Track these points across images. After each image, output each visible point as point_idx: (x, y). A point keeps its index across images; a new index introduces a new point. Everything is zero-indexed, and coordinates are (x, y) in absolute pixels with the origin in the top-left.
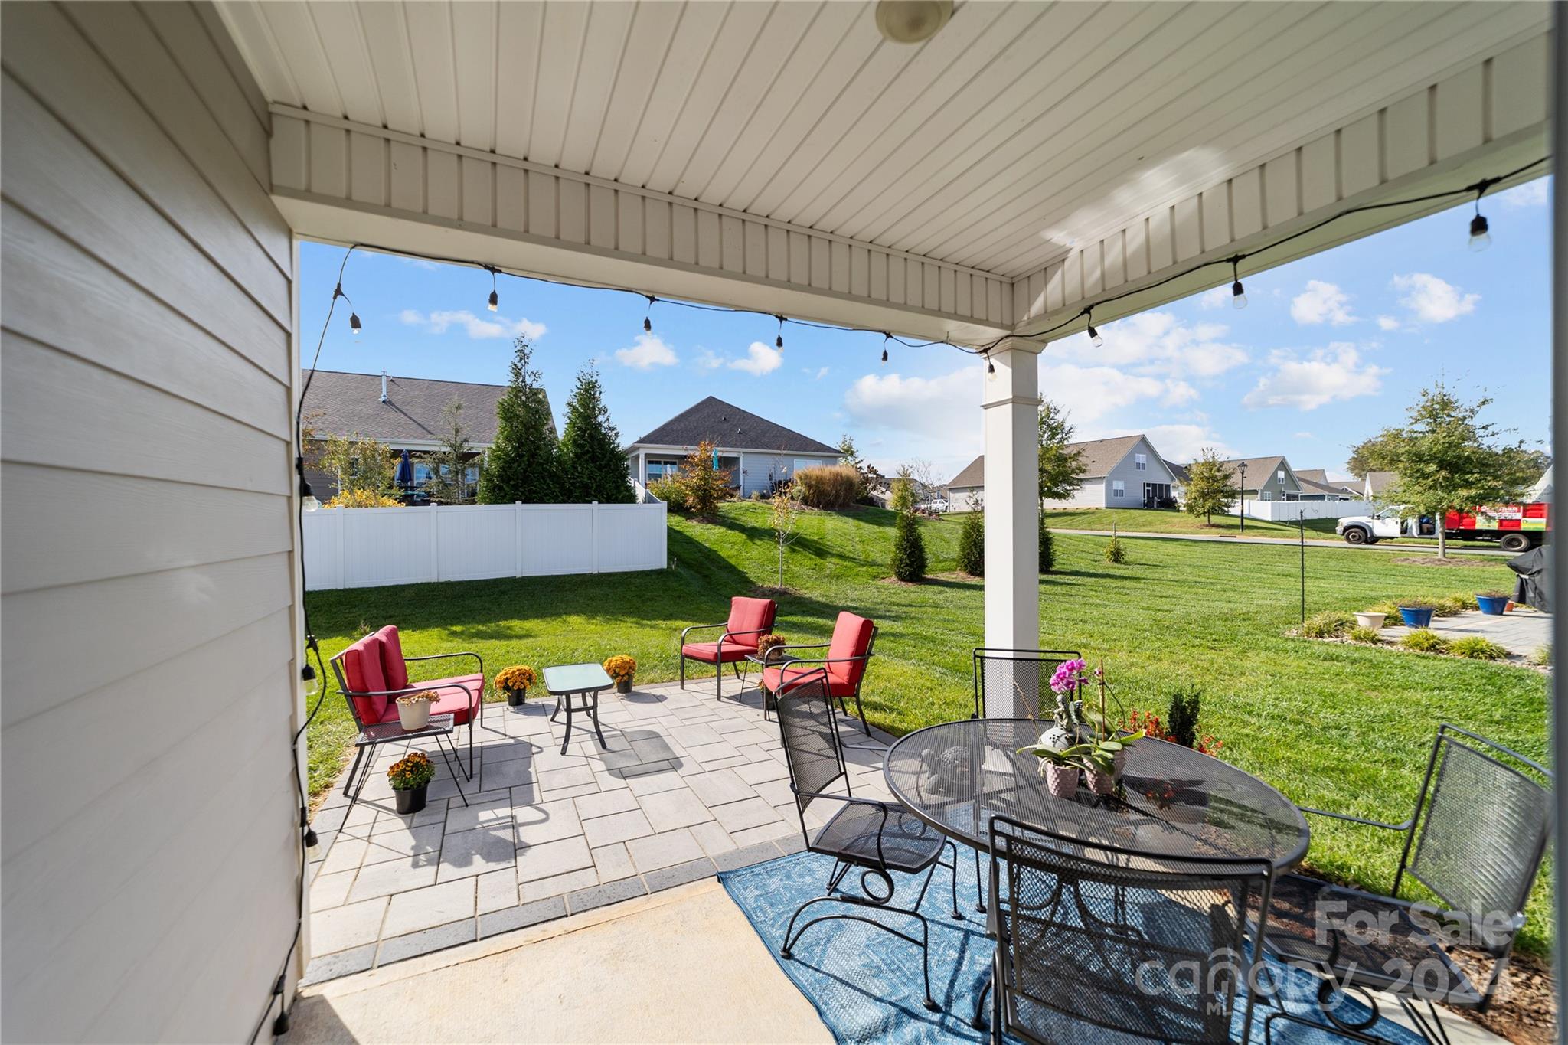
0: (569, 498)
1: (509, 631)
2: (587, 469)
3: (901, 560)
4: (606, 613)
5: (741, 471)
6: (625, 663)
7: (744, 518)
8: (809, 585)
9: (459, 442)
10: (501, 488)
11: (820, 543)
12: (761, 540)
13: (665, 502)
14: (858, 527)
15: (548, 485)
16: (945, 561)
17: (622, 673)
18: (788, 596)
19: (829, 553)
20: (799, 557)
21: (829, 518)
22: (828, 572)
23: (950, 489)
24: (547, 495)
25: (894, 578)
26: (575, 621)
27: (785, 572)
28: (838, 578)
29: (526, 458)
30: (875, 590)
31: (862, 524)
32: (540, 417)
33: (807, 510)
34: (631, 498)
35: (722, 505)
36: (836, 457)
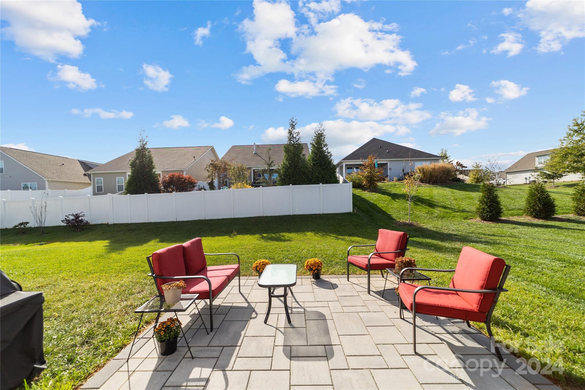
0: (310, 182)
1: (283, 238)
2: (318, 170)
3: (483, 209)
4: (324, 231)
5: (389, 169)
6: (315, 263)
7: (390, 190)
8: (425, 221)
9: (270, 162)
10: (284, 179)
11: (430, 201)
12: (399, 199)
13: (351, 183)
14: (452, 192)
15: (302, 178)
16: (513, 210)
17: (314, 269)
18: (414, 227)
19: (436, 205)
20: (419, 207)
21: (435, 188)
22: (436, 215)
23: (507, 173)
24: (301, 181)
25: (478, 219)
26: (310, 234)
27: (411, 215)
28: (442, 218)
29: (293, 167)
30: (467, 225)
31: (455, 191)
32: (299, 150)
33: (423, 185)
34: (337, 181)
35: (380, 184)
36: (438, 160)
